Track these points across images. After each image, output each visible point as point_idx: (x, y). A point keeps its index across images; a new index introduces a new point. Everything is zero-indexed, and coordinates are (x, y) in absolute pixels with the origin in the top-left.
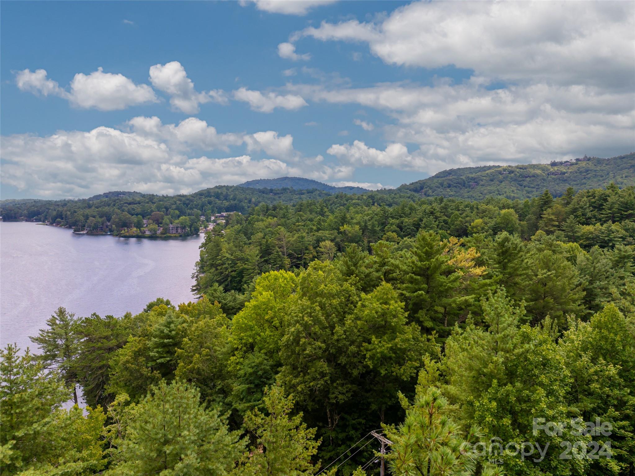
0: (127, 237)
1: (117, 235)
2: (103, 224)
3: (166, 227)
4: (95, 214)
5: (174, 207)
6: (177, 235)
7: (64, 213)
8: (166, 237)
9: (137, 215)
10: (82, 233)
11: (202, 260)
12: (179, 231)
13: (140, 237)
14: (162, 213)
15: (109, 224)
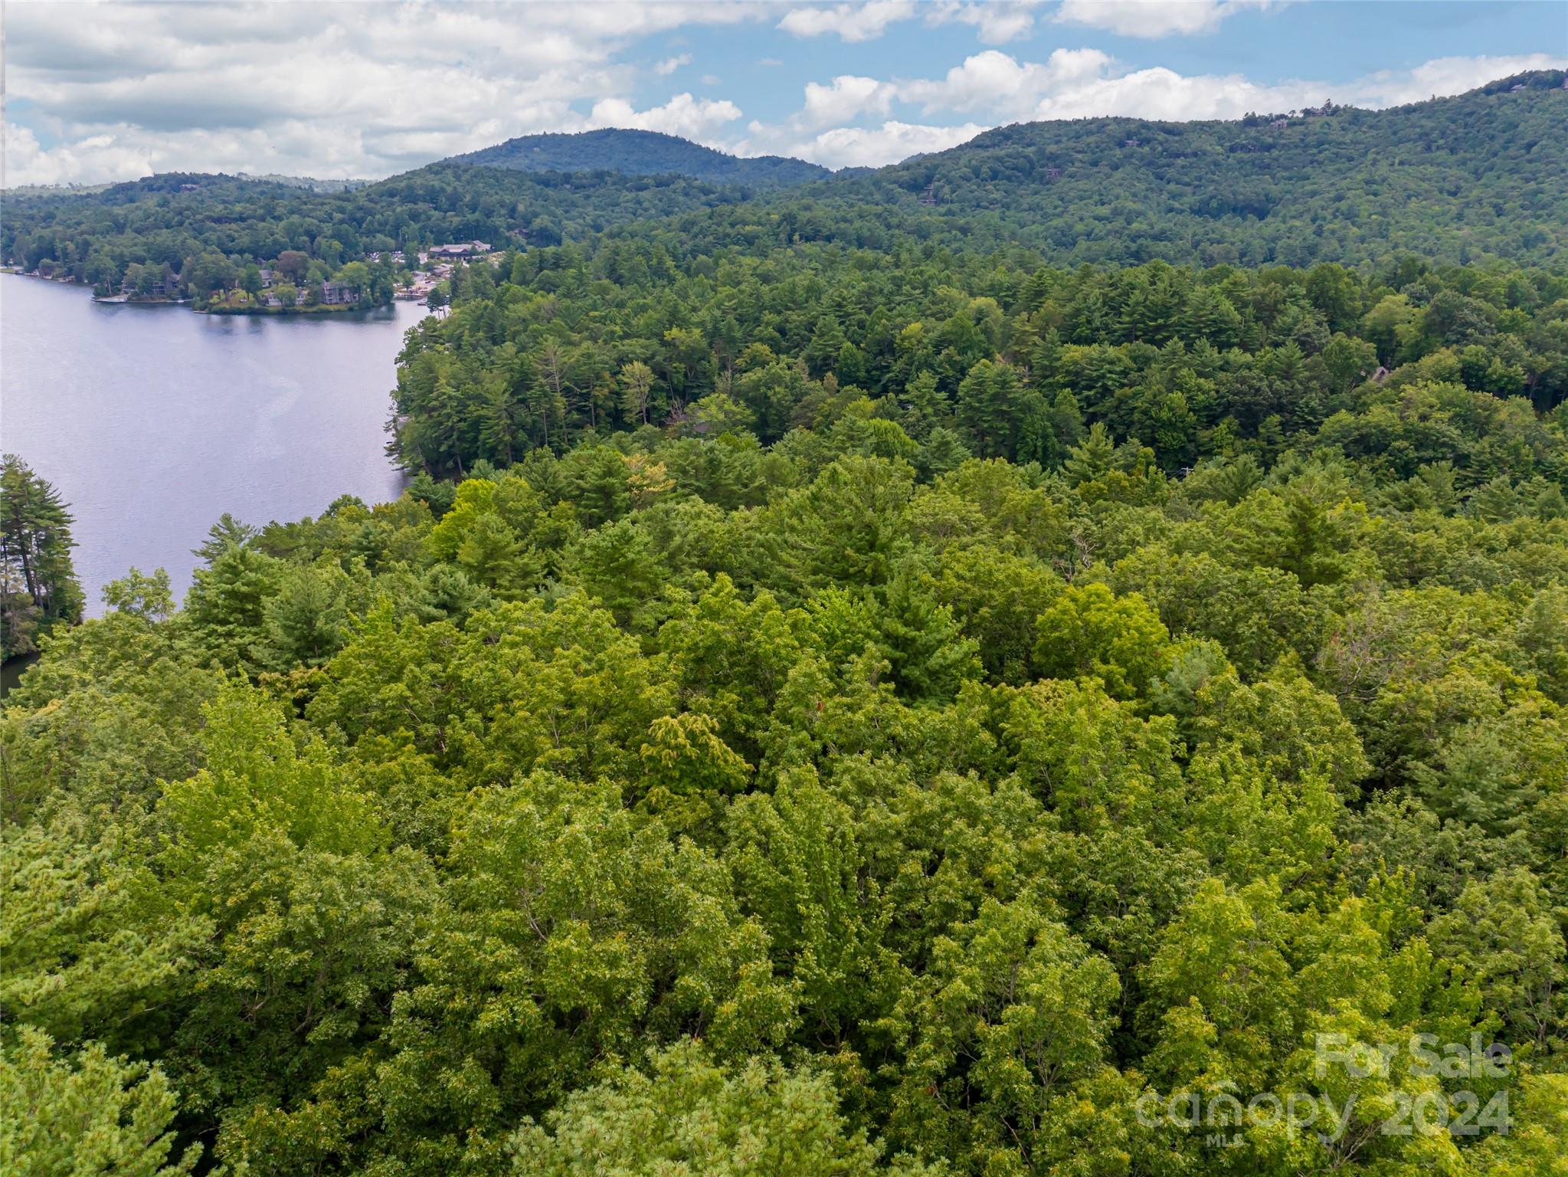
0: (227, 313)
1: (202, 309)
2: (163, 279)
3: (316, 288)
4: (140, 251)
5: (328, 229)
6: (343, 307)
7: (59, 245)
8: (316, 313)
9: (241, 252)
10: (115, 299)
11: (402, 387)
12: (347, 296)
13: (257, 314)
14: (303, 253)
15: (178, 277)
